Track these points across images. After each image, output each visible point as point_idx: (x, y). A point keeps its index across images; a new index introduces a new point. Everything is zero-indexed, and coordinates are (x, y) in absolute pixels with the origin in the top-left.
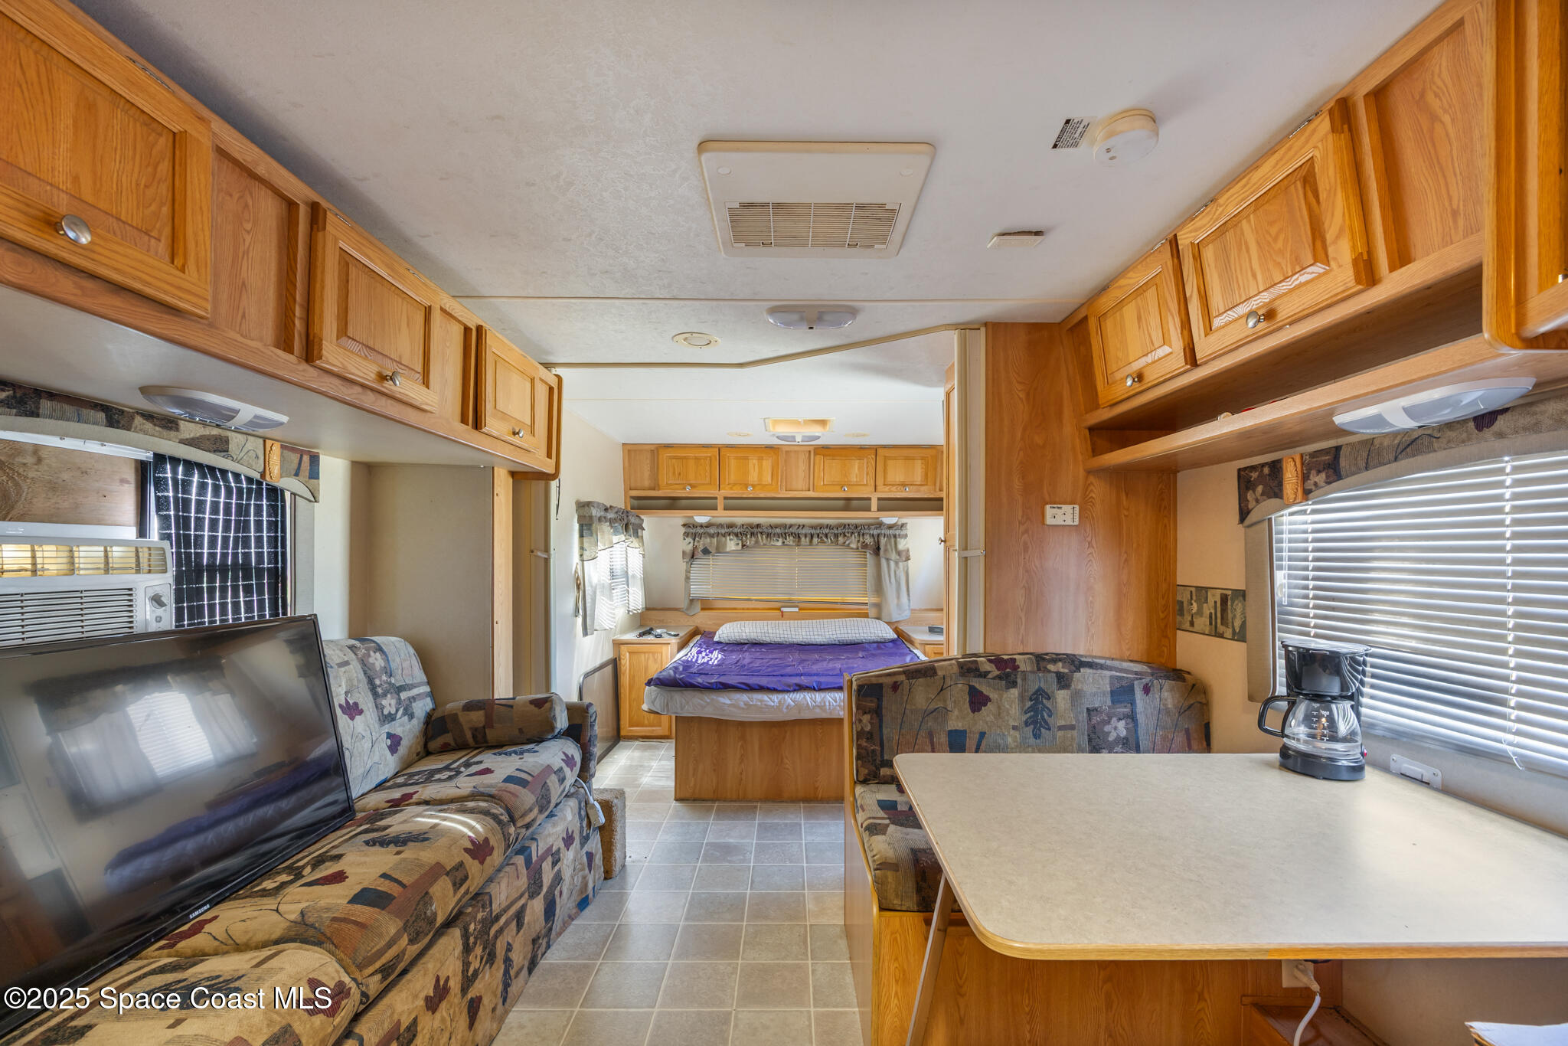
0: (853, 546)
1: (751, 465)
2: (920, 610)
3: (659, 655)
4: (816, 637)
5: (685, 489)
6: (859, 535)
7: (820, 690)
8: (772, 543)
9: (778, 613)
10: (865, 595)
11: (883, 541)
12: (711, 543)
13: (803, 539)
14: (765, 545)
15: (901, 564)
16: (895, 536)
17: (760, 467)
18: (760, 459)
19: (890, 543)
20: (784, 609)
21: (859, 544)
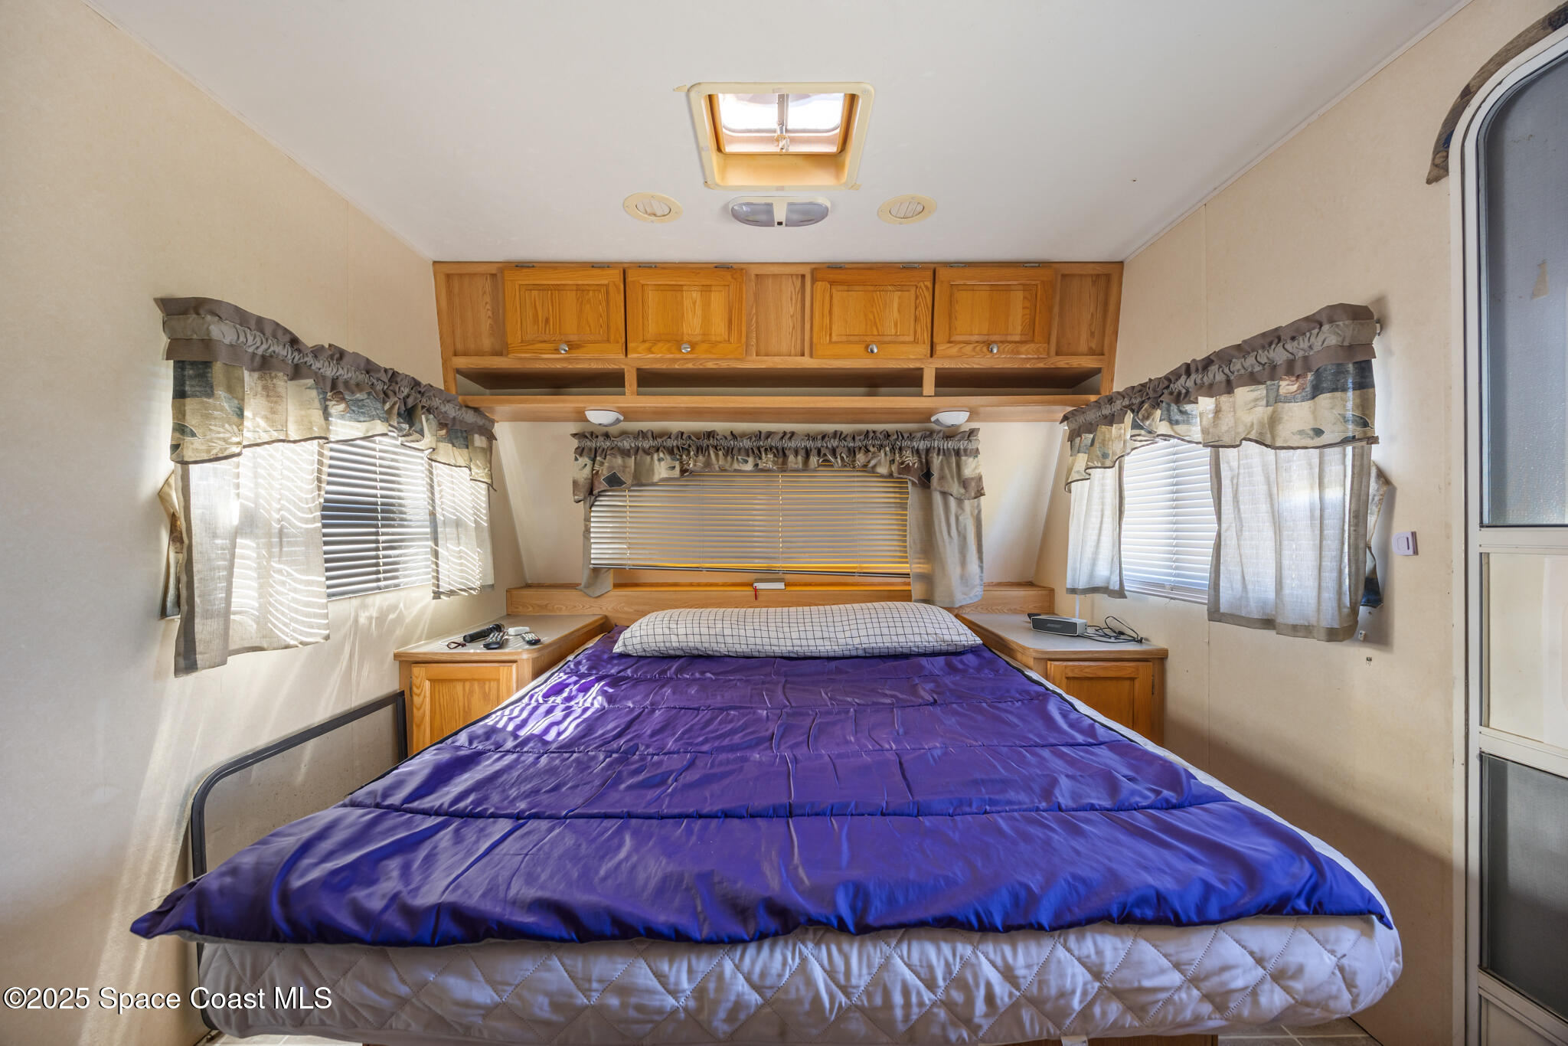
0: (883, 470)
1: (687, 303)
2: (1000, 584)
3: (494, 685)
4: (819, 642)
5: (557, 351)
6: (893, 450)
7: (863, 929)
8: (736, 466)
9: (748, 592)
10: (903, 559)
11: (936, 461)
12: (625, 467)
13: (791, 458)
14: (723, 470)
15: (967, 504)
16: (958, 453)
17: (706, 306)
18: (706, 289)
19: (949, 464)
20: (760, 586)
21: (894, 468)
